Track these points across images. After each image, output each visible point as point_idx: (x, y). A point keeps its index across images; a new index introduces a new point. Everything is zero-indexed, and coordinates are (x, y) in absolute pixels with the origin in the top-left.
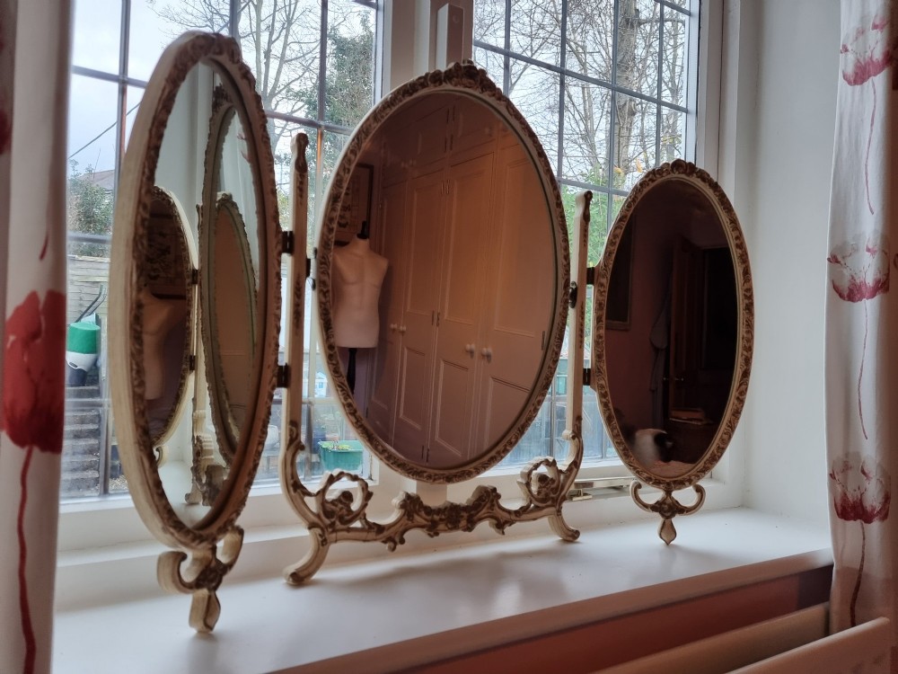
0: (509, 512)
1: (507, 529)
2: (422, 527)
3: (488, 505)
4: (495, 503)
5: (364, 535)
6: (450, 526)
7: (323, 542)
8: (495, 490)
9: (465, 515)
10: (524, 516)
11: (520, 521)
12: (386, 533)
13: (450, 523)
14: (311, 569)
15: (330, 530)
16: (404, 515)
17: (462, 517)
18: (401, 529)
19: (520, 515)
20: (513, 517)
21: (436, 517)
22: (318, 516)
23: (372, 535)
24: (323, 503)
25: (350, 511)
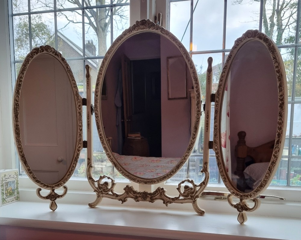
0: (169, 198)
1: (169, 205)
2: (132, 197)
3: (159, 194)
4: (162, 193)
5: (112, 197)
6: (143, 199)
7: (99, 196)
8: (163, 189)
9: (150, 196)
10: (176, 201)
11: (175, 202)
12: (119, 197)
13: (143, 198)
14: (95, 204)
15: (101, 193)
16: (125, 192)
17: (148, 197)
18: (125, 197)
19: (174, 200)
20: (171, 200)
21: (138, 195)
22: (97, 188)
23: (114, 197)
24: (99, 184)
25: (107, 188)
